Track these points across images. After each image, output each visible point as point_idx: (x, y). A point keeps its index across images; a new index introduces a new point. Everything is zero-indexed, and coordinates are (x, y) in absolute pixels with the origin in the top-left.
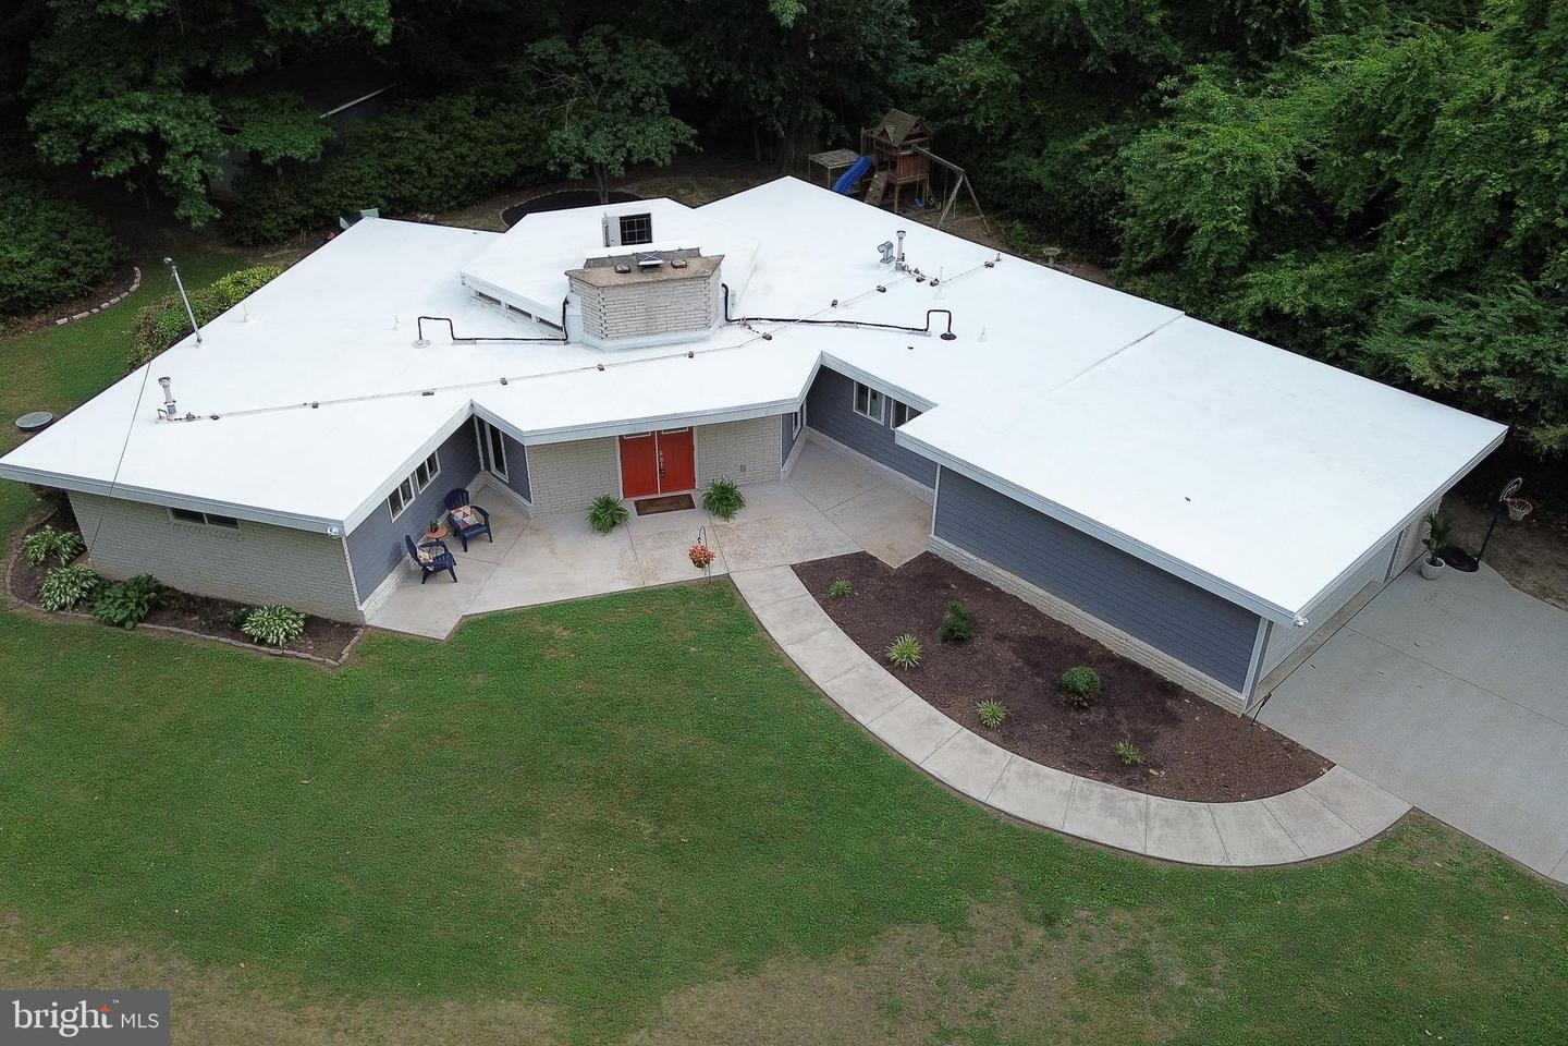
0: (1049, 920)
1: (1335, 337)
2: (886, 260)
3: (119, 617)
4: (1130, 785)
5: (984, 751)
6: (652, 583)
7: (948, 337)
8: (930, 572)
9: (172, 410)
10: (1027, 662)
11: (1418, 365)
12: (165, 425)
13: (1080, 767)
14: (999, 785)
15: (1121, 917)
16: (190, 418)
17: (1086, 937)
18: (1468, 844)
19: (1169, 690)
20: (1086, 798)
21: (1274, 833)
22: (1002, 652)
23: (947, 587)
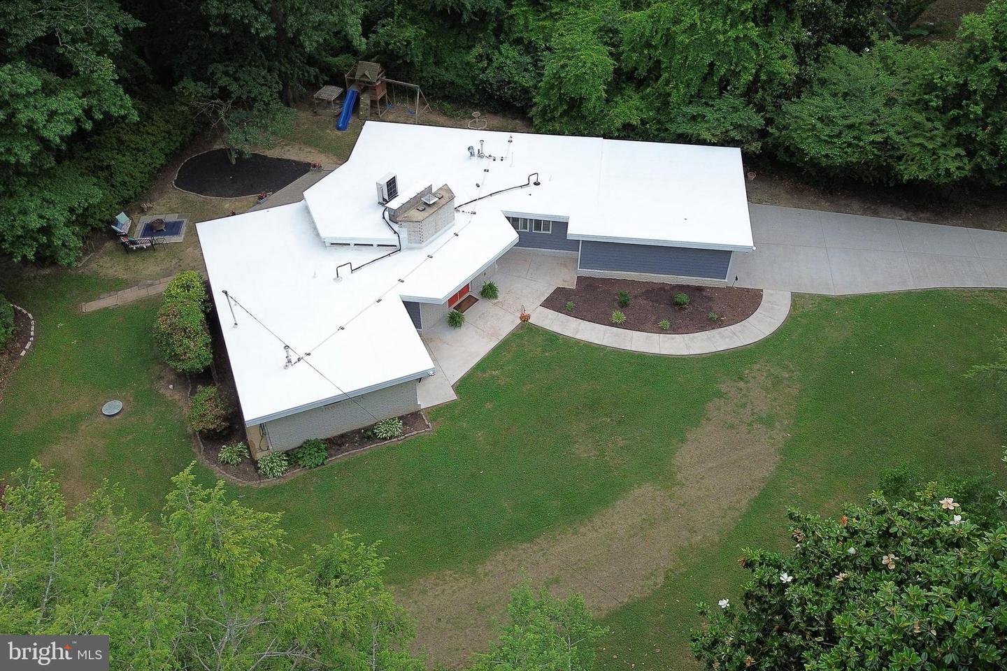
0: (741, 379)
1: (652, 128)
2: (472, 155)
3: (321, 461)
4: (720, 327)
5: (673, 339)
6: (501, 338)
7: (537, 184)
8: (586, 284)
9: (289, 361)
10: (653, 301)
11: (706, 135)
12: (291, 369)
13: (702, 329)
14: (688, 347)
15: (756, 367)
16: (299, 360)
17: (754, 378)
18: (812, 296)
19: (700, 289)
20: (714, 337)
21: (769, 319)
22: (642, 302)
23: (599, 287)
